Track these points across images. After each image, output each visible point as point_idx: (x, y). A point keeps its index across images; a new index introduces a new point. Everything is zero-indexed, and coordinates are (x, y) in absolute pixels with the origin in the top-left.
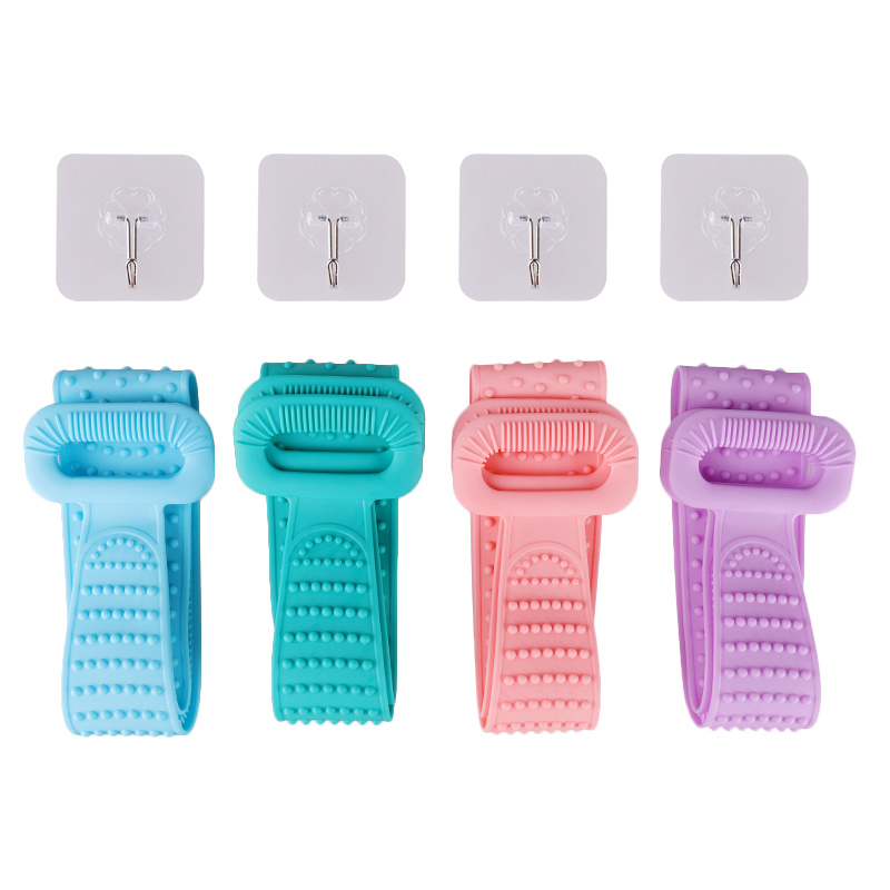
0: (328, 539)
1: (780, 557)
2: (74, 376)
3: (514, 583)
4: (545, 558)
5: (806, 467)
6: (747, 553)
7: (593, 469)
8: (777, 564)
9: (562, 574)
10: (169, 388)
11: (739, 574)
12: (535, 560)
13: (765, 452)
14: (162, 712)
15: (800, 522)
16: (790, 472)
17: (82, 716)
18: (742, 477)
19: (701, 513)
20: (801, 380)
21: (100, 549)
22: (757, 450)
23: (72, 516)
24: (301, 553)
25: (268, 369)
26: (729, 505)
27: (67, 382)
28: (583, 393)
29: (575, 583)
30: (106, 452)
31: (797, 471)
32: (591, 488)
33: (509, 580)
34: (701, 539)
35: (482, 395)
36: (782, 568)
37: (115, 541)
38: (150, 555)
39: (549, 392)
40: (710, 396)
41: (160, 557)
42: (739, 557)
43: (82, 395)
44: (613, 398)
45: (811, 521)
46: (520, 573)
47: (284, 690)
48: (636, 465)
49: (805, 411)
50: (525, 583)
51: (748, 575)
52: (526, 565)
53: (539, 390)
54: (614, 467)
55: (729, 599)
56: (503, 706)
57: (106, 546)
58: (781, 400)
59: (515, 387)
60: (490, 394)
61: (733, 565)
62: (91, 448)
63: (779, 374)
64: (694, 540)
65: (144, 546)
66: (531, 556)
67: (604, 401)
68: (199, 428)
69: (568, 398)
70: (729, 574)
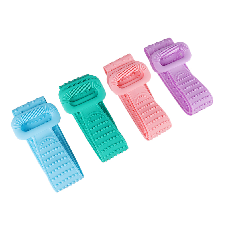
0: (93, 116)
1: (186, 73)
2: (17, 109)
3: (137, 105)
4: (141, 97)
5: (180, 54)
6: (180, 75)
7: (139, 76)
8: (186, 74)
9: (146, 98)
10: (40, 101)
11: (180, 80)
12: (139, 98)
13: (173, 53)
14: (76, 173)
15: (185, 65)
16: (178, 57)
17: (57, 185)
18: (169, 62)
19: (165, 73)
20: (169, 39)
21: (42, 144)
22: (171, 54)
23: (30, 141)
24: (89, 121)
25: (61, 87)
26: (170, 68)
27: (16, 111)
28: (129, 61)
29: (150, 99)
30: (32, 123)
31: (179, 56)
32: (142, 78)
33: (136, 105)
34: (169, 78)
35: (109, 71)
36: (188, 75)
37: (44, 141)
38: (54, 140)
39: (122, 64)
40: (154, 50)
41: (57, 139)
42: (178, 77)
43: (20, 112)
44: (135, 59)
45: (187, 64)
46: (137, 102)
47: (102, 152)
48: (148, 69)
49: (173, 43)
50: (139, 104)
51: (182, 79)
52: (138, 100)
53: (120, 64)
54: (144, 72)
55: (182, 85)
56: (151, 130)
57: (43, 143)
58: (168, 44)
59: (115, 66)
60: (110, 70)
61: (178, 79)
62: (28, 124)
63: (164, 40)
64: (168, 79)
65: (52, 139)
66: (137, 98)
67: (134, 61)
68: (52, 106)
69: (127, 63)
70: (179, 81)
